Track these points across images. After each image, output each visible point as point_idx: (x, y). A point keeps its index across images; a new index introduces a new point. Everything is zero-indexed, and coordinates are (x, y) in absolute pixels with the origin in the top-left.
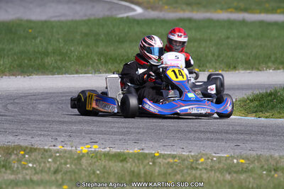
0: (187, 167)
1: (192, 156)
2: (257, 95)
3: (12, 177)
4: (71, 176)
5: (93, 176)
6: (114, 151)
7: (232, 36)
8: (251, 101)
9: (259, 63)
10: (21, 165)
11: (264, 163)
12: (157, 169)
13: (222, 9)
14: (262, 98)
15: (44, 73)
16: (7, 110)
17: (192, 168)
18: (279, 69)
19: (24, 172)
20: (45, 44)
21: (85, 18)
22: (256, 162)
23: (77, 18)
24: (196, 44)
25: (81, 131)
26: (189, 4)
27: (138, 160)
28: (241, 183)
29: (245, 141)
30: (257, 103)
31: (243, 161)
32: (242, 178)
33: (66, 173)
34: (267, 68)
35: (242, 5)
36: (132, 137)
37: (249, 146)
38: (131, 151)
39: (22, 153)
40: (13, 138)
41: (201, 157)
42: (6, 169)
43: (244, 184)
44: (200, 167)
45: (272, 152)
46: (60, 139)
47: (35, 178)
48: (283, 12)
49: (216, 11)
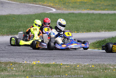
0: (73, 69)
1: (74, 65)
2: (98, 41)
4: (29, 73)
5: (38, 73)
6: (45, 63)
7: (89, 19)
8: (96, 43)
9: (99, 29)
10: (11, 69)
11: (101, 67)
12: (61, 70)
13: (85, 9)
14: (100, 42)
16: (6, 48)
17: (75, 69)
18: (106, 31)
19: (12, 72)
20: (19, 23)
21: (34, 13)
22: (98, 66)
24: (75, 22)
25: (33, 56)
26: (72, 7)
27: (55, 66)
28: (93, 75)
29: (94, 59)
30: (98, 44)
31: (93, 66)
32: (93, 72)
33: (28, 72)
34: (102, 31)
35: (92, 7)
36: (52, 58)
37: (95, 60)
38: (52, 63)
39: (11, 64)
40: (8, 59)
41: (78, 65)
42: (5, 71)
43: (94, 75)
44: (78, 69)
45: (104, 63)
46: (25, 59)
47: (16, 74)
48: (107, 10)
49: (83, 10)
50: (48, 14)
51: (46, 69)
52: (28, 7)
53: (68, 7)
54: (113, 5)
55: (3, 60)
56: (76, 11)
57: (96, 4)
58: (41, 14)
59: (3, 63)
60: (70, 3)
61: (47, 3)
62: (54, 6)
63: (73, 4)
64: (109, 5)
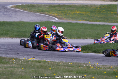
0: (56, 65)
1: (59, 62)
6: (39, 60)
9: (87, 37)
10: (13, 63)
14: (84, 47)
17: (58, 65)
20: (26, 29)
23: (38, 21)
24: (71, 30)
26: (71, 18)
31: (71, 64)
32: (70, 68)
35: (87, 19)
36: (45, 57)
39: (13, 59)
40: (12, 56)
41: (61, 62)
44: (60, 65)
46: (25, 56)
47: (15, 66)
48: (99, 22)
49: (79, 20)
50: (51, 22)
51: (37, 64)
52: (37, 16)
53: (68, 17)
54: (104, 18)
55: (9, 56)
56: (74, 21)
57: (92, 16)
58: (45, 22)
59: (8, 58)
60: (70, 14)
61: (52, 13)
62: (57, 16)
63: (73, 15)
64: (101, 18)
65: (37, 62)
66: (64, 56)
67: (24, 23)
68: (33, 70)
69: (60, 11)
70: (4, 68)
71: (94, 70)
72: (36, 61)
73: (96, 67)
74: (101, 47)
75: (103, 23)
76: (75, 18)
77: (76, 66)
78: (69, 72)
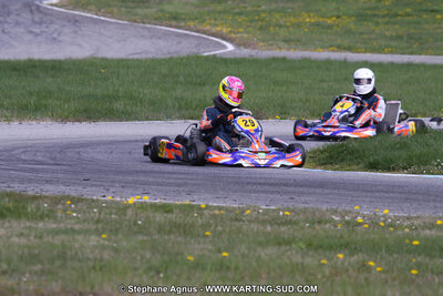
0: (231, 219)
1: (240, 208)
3: (54, 226)
6: (164, 202)
8: (322, 152)
10: (66, 215)
11: (309, 215)
15: (111, 120)
17: (237, 220)
19: (69, 221)
20: (117, 86)
23: (160, 56)
24: (284, 88)
25: (135, 182)
26: (287, 41)
28: (280, 235)
33: (107, 223)
35: (346, 42)
39: (69, 202)
40: (64, 188)
41: (248, 209)
44: (244, 219)
46: (112, 190)
47: (77, 227)
48: (391, 53)
49: (315, 49)
50: (208, 56)
51: (159, 217)
52: (155, 35)
53: (273, 39)
54: (410, 37)
55: (51, 190)
56: (295, 54)
57: (361, 33)
58: (188, 58)
59: (47, 197)
60: (281, 26)
61: (211, 25)
62: (233, 35)
63: (291, 29)
64: (399, 38)
65: (156, 210)
66: (260, 184)
67: (106, 63)
68: (143, 241)
69: (240, 14)
70: (35, 237)
71: (372, 236)
72: (155, 207)
73: (382, 224)
74: (400, 148)
75: (406, 58)
76: (298, 41)
77: (306, 220)
78: (280, 244)
